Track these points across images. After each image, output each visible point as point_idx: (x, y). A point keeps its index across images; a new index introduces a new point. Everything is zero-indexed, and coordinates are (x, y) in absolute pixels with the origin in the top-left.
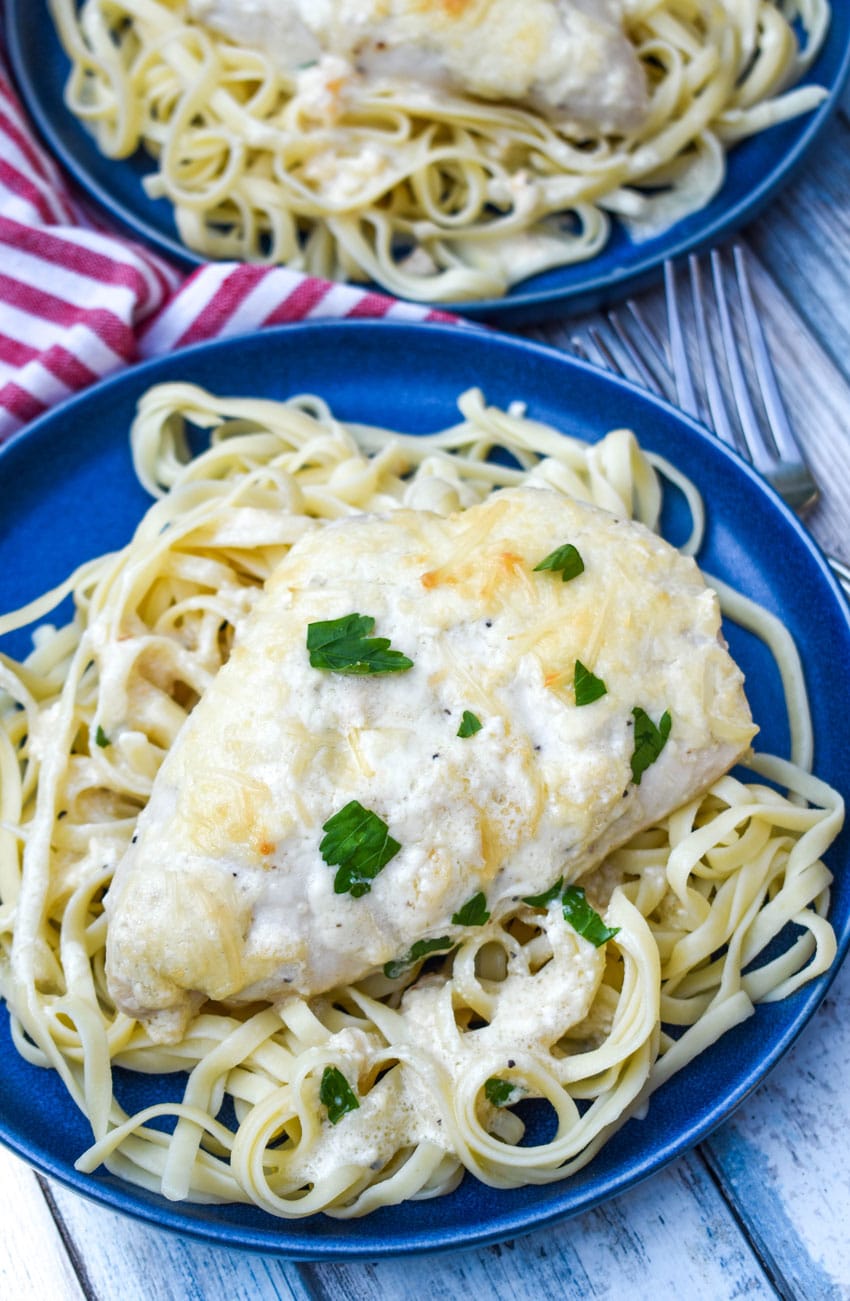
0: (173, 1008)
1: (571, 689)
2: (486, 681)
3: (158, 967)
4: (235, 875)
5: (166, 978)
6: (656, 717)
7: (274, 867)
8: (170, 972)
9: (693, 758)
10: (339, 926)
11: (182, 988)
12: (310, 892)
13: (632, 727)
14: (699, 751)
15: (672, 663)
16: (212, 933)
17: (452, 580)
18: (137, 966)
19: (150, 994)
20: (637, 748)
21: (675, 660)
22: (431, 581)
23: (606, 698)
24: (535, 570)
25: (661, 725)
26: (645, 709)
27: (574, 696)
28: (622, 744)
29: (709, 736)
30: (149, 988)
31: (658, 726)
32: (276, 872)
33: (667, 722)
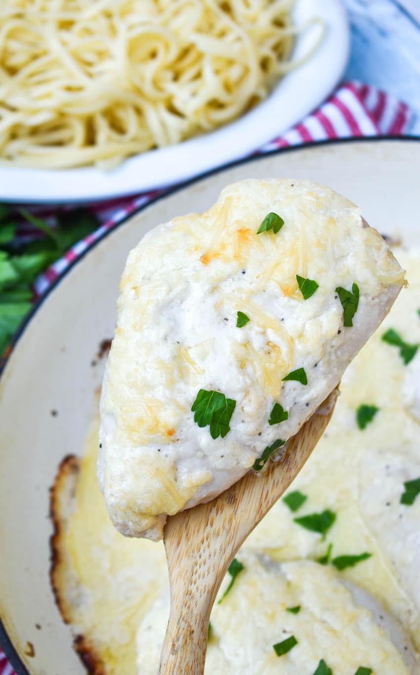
0: (152, 527)
1: (298, 292)
2: (244, 296)
3: (136, 510)
4: (159, 450)
5: (143, 514)
6: (349, 288)
7: (178, 440)
8: (144, 511)
9: (377, 300)
10: (222, 456)
11: (153, 516)
12: (201, 445)
13: (338, 298)
14: (378, 296)
15: (347, 255)
16: (158, 485)
17: (216, 255)
18: (125, 513)
19: (138, 525)
20: (345, 309)
21: (349, 253)
22: (205, 259)
23: (319, 289)
24: (258, 233)
25: (353, 291)
26: (342, 287)
27: (302, 295)
28: (336, 309)
29: (381, 286)
30: (136, 522)
31: (352, 292)
32: (180, 442)
33: (356, 288)
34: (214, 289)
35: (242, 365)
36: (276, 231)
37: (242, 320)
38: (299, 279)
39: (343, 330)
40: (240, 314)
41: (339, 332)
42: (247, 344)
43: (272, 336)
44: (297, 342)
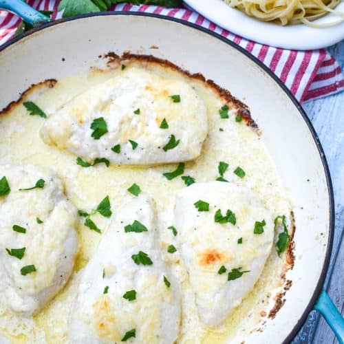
1: (160, 123)
6: (176, 140)
9: (181, 153)
13: (170, 138)
14: (183, 152)
17: (152, 90)
20: (169, 144)
21: (187, 130)
22: (147, 88)
23: (167, 129)
24: (169, 97)
25: (177, 142)
26: (175, 136)
27: (160, 125)
28: (166, 140)
33: (179, 142)
34: (139, 97)
35: (122, 123)
36: (175, 101)
37: (137, 112)
38: (165, 120)
39: (161, 149)
40: (139, 110)
41: (159, 148)
42: (130, 120)
43: (140, 126)
44: (144, 135)
